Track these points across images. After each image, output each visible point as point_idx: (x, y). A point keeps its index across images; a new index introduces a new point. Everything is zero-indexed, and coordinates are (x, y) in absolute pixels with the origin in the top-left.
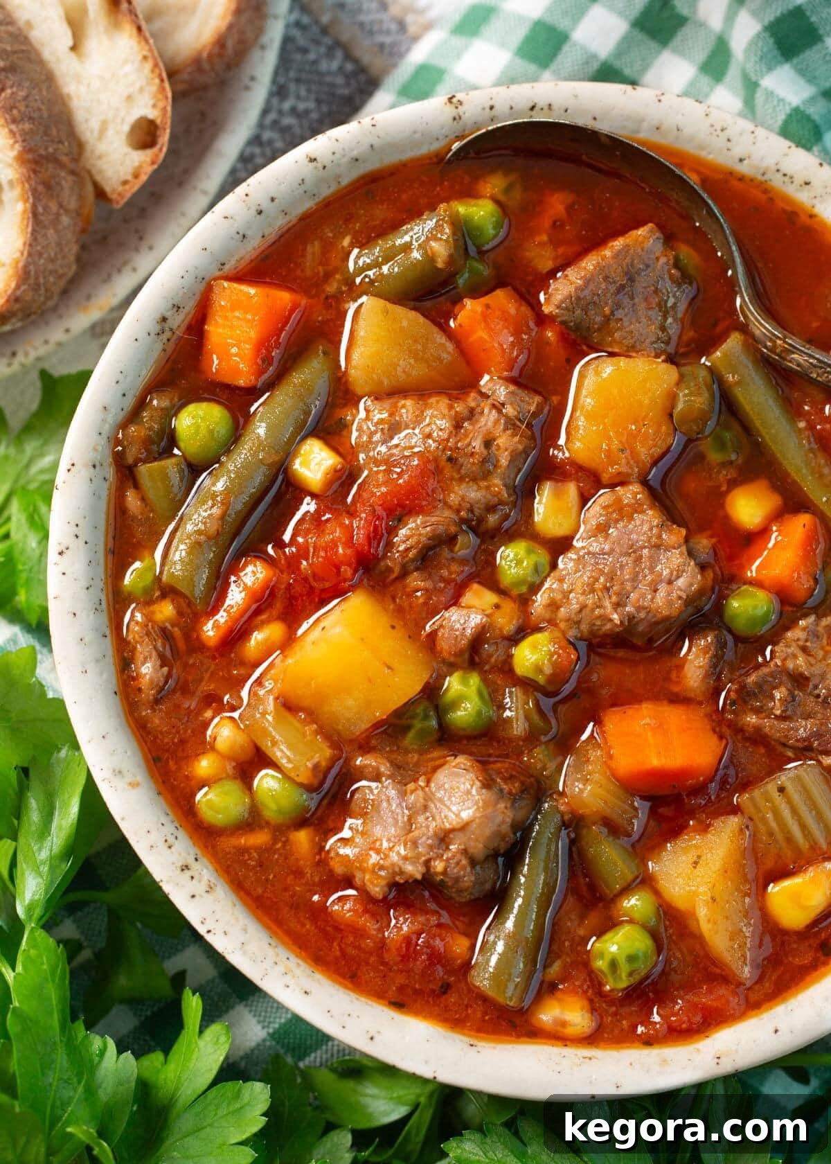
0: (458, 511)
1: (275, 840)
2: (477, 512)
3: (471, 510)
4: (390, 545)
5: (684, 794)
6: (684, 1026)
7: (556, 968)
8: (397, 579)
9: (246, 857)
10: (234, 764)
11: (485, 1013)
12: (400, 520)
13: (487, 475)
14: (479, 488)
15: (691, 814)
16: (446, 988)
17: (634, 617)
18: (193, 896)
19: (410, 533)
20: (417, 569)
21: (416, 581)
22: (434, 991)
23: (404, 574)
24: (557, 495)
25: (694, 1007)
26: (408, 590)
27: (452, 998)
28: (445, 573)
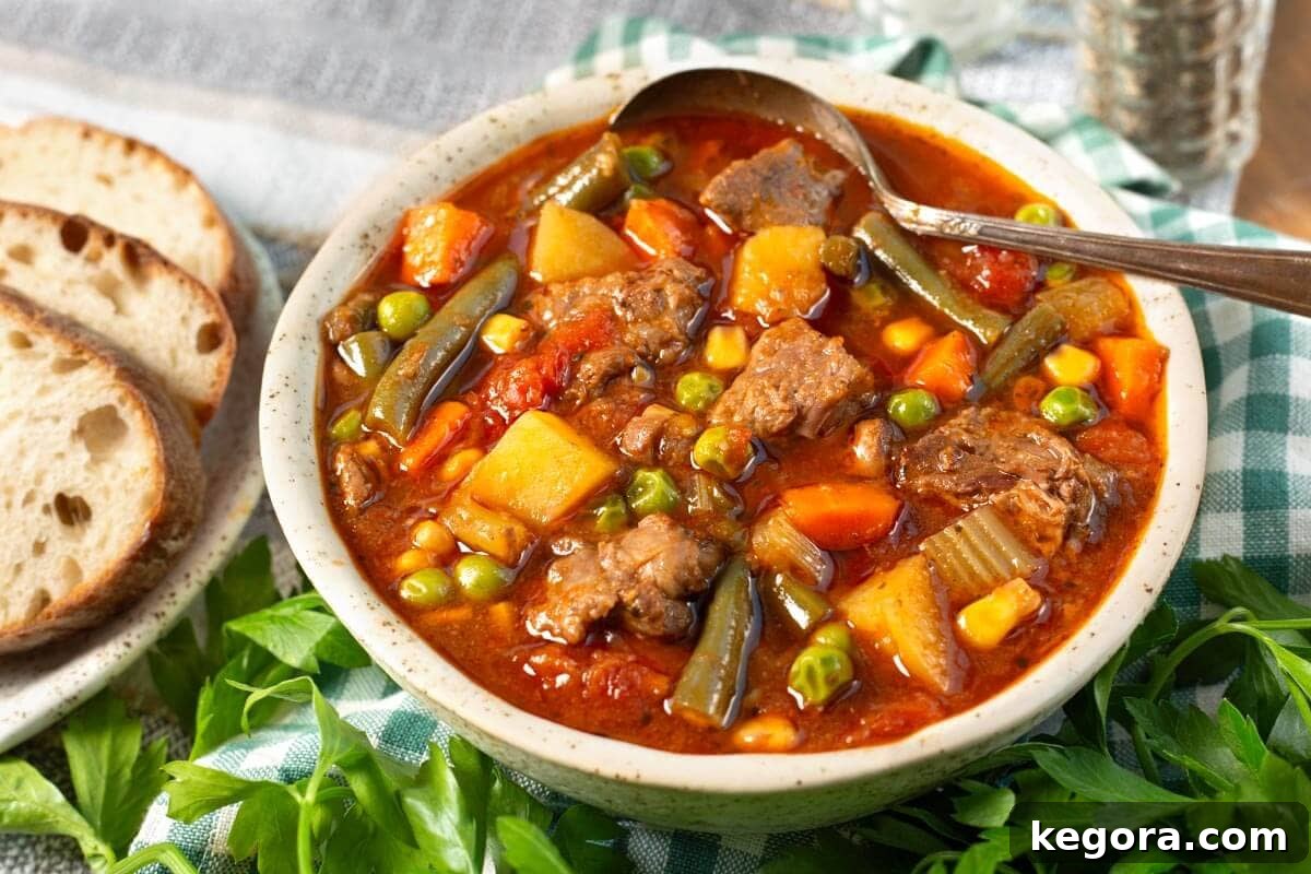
0: (635, 347)
1: (475, 614)
2: (652, 347)
3: (647, 346)
4: (572, 378)
5: (866, 546)
6: (887, 729)
7: (755, 695)
8: (581, 405)
9: (449, 628)
10: (434, 555)
11: (688, 738)
12: (581, 357)
13: (658, 315)
14: (652, 326)
15: (875, 562)
16: (647, 719)
17: (803, 407)
18: (394, 644)
19: (591, 368)
20: (600, 396)
21: (599, 405)
22: (635, 722)
23: (589, 399)
24: (726, 336)
25: (895, 715)
26: (593, 414)
27: (653, 727)
28: (626, 397)
